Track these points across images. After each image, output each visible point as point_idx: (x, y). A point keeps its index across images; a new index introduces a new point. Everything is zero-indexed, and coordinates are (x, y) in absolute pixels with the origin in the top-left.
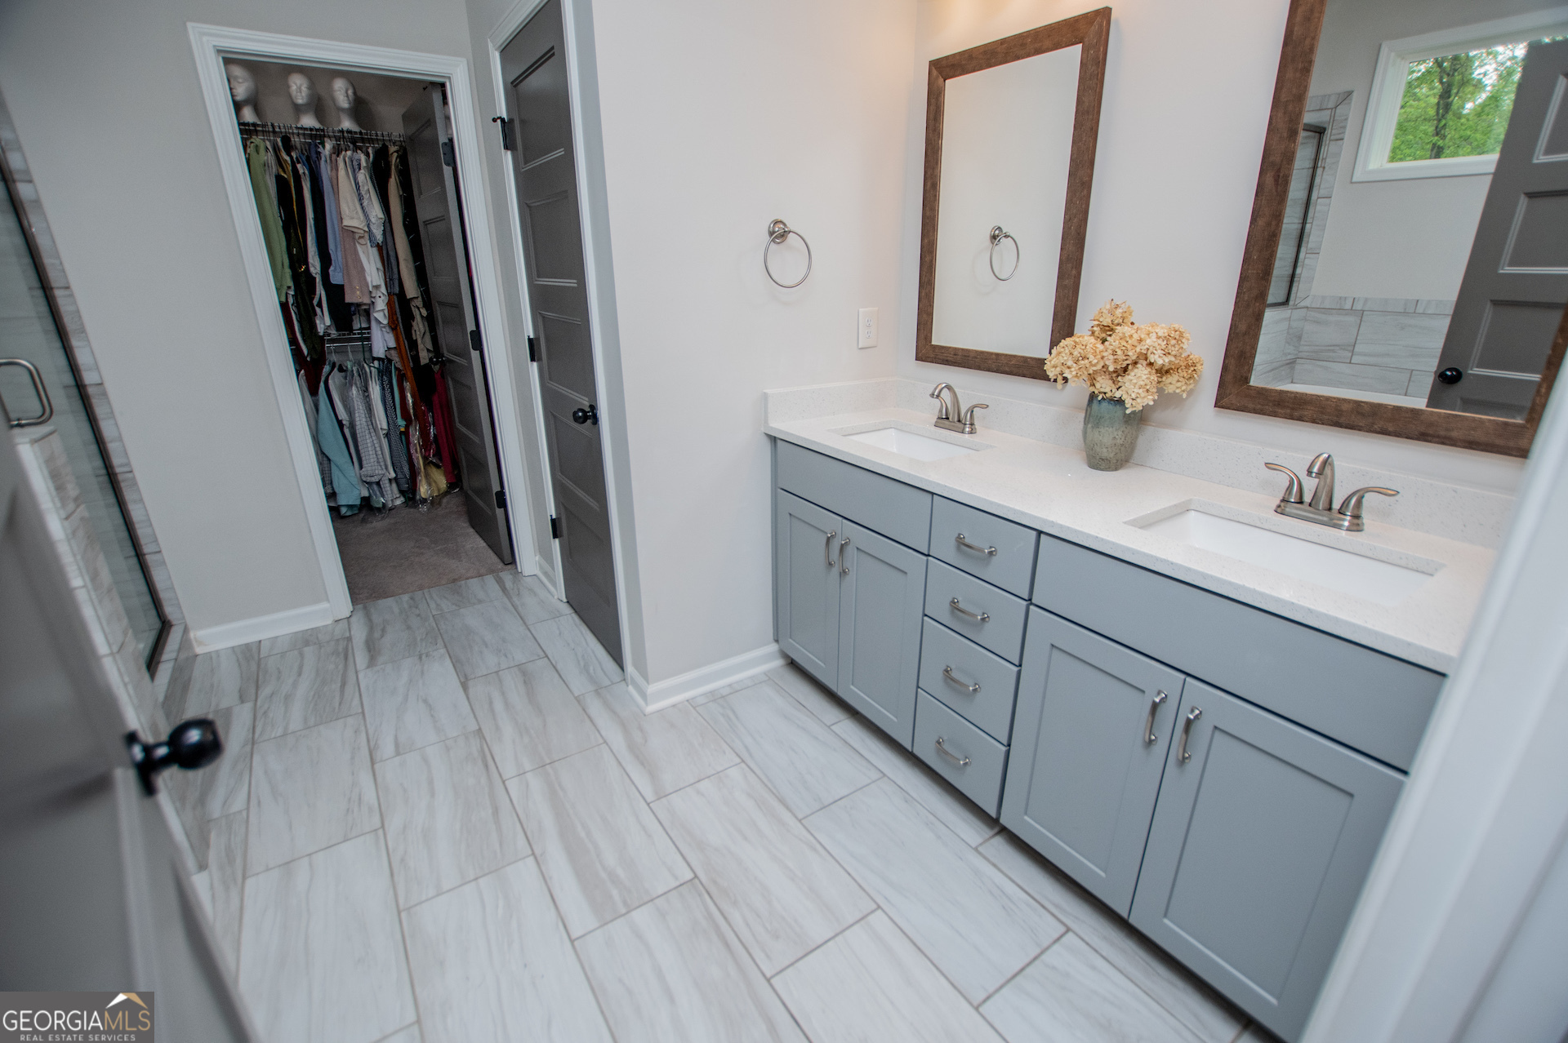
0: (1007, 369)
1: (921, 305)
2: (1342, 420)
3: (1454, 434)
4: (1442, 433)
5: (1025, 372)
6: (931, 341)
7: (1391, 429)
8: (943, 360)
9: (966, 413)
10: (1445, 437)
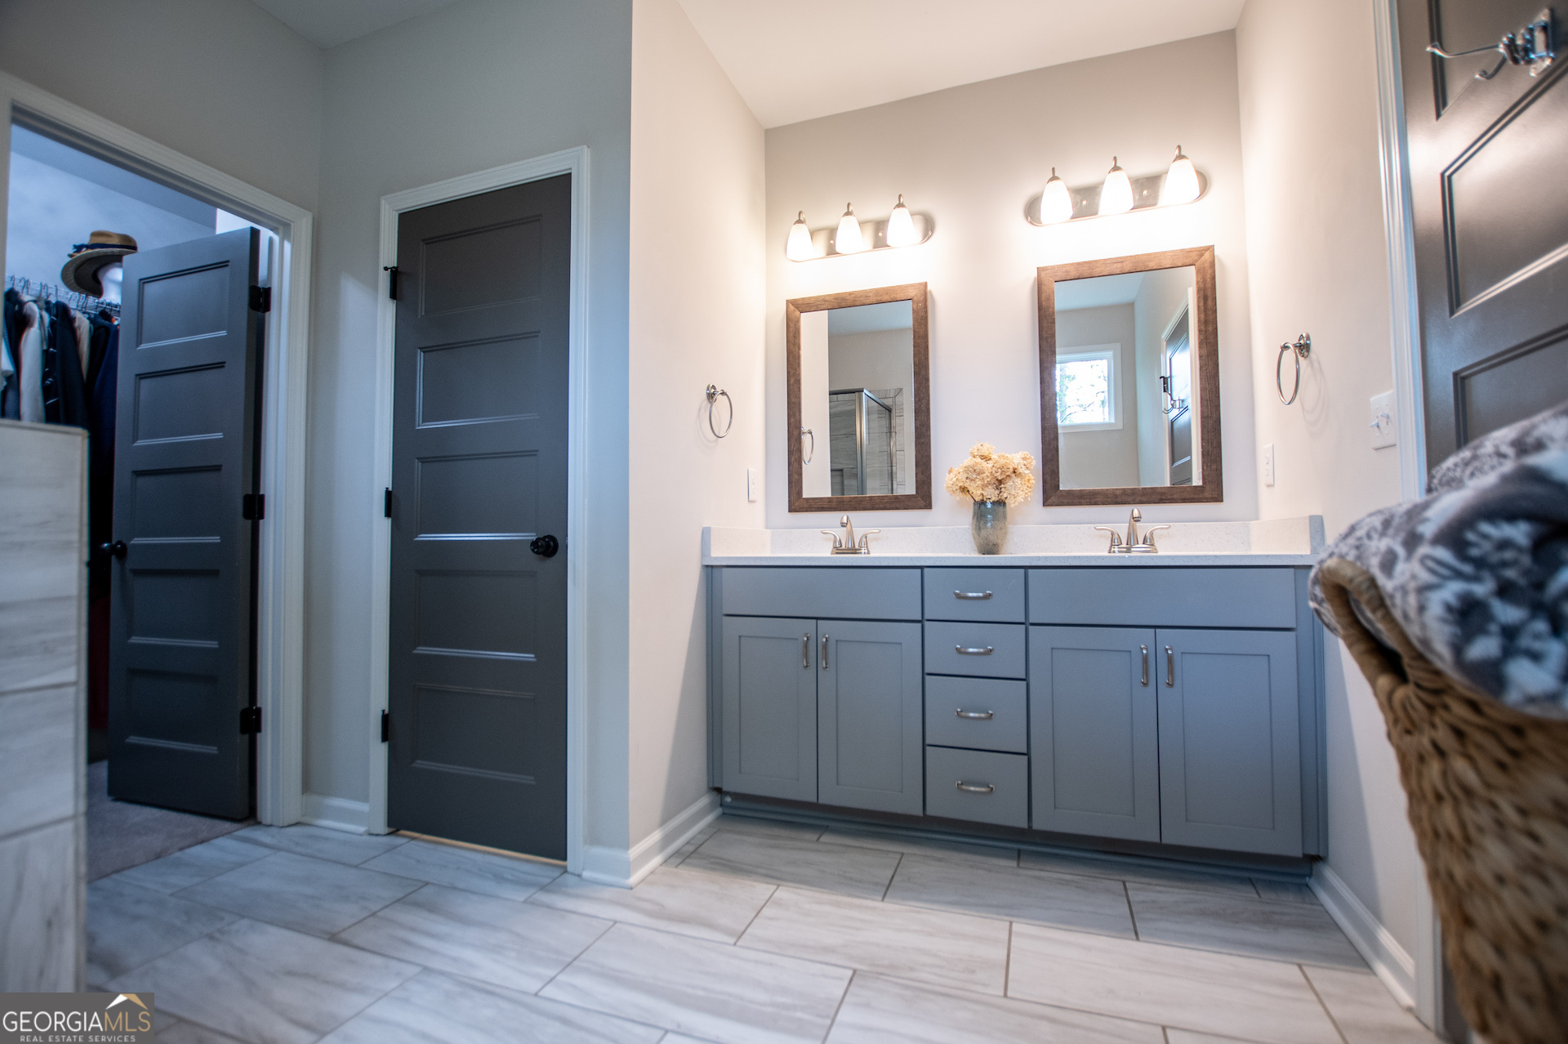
0: (881, 506)
1: (791, 468)
2: (1119, 500)
3: (1175, 496)
4: (1169, 497)
5: (898, 505)
6: (802, 496)
7: (1145, 500)
8: (818, 508)
9: (861, 540)
10: (1171, 499)
